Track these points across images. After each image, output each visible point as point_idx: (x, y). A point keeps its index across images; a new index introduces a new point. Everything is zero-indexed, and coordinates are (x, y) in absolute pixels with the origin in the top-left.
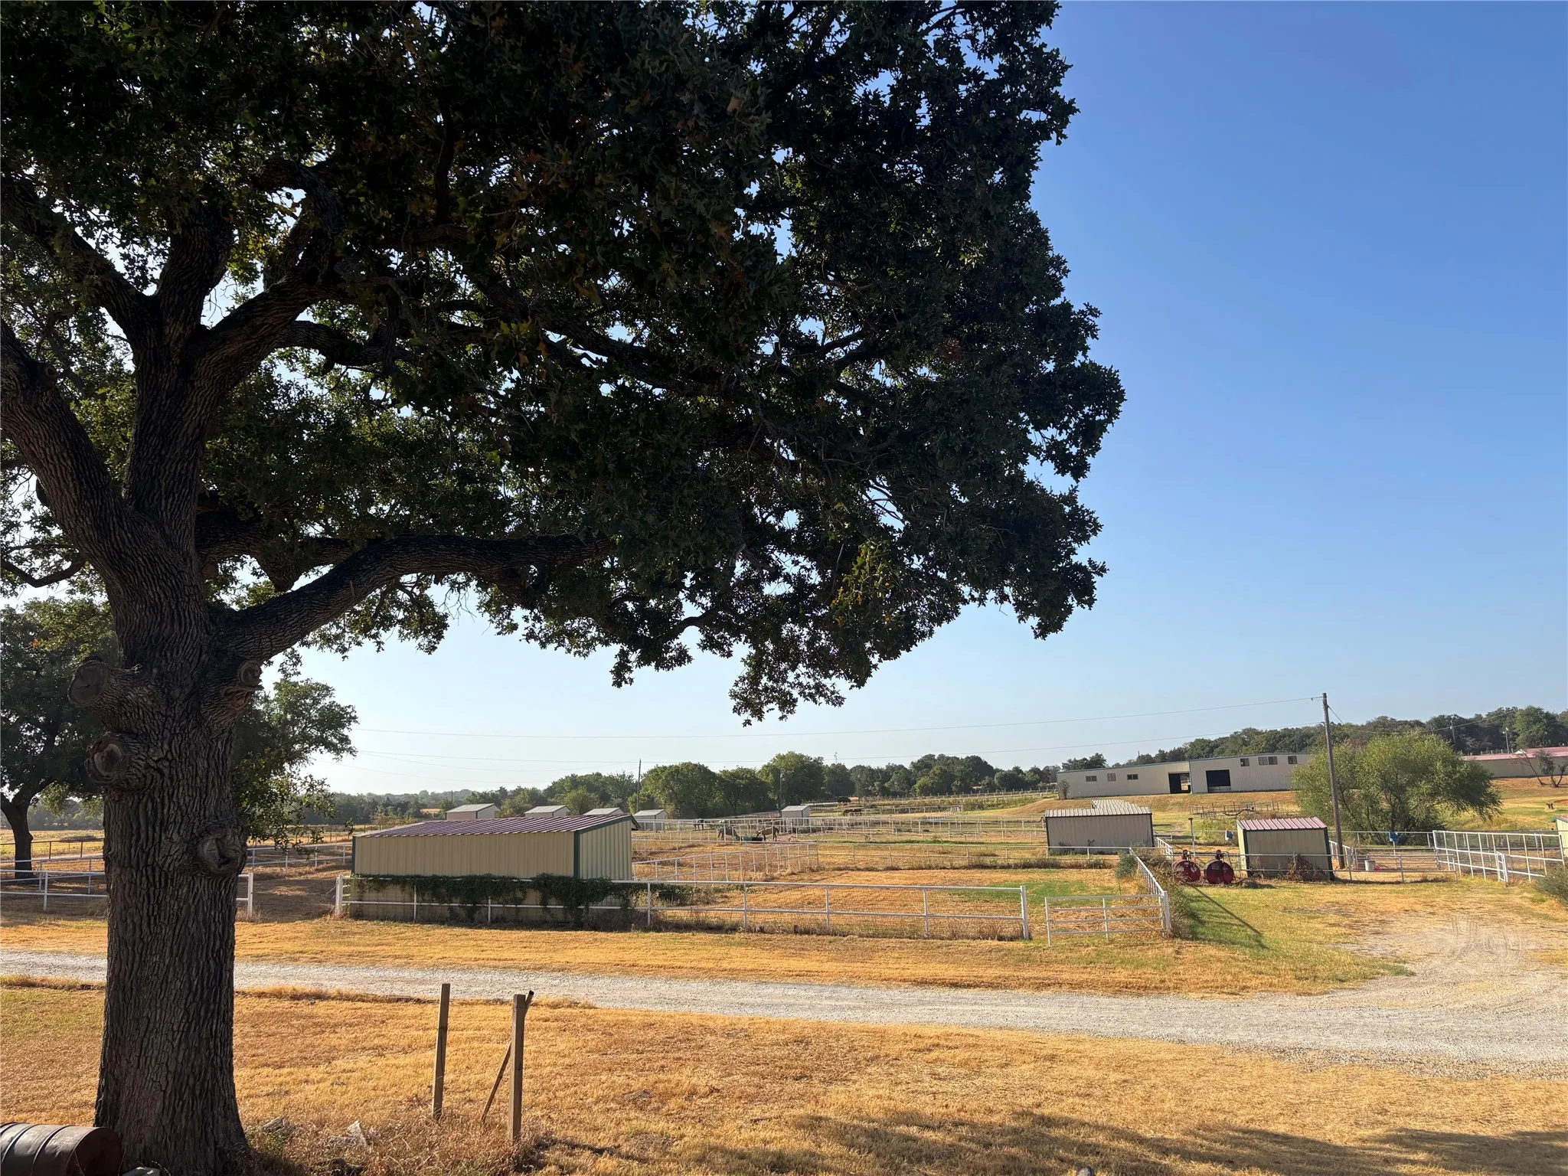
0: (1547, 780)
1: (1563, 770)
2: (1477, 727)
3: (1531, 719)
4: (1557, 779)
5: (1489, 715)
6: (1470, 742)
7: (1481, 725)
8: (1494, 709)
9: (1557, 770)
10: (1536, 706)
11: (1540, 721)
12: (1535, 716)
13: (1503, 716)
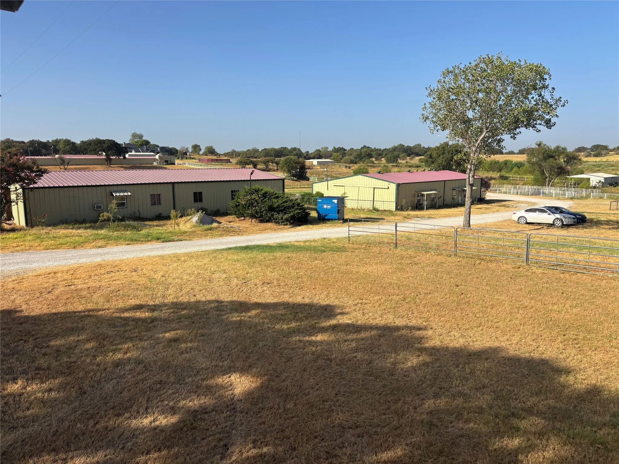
0: (62, 167)
1: (68, 163)
2: (48, 145)
3: (66, 143)
4: (66, 167)
5: (52, 141)
6: (43, 151)
7: (49, 145)
8: (55, 139)
9: (66, 163)
10: (68, 139)
11: (70, 144)
12: (68, 142)
13: (57, 142)
